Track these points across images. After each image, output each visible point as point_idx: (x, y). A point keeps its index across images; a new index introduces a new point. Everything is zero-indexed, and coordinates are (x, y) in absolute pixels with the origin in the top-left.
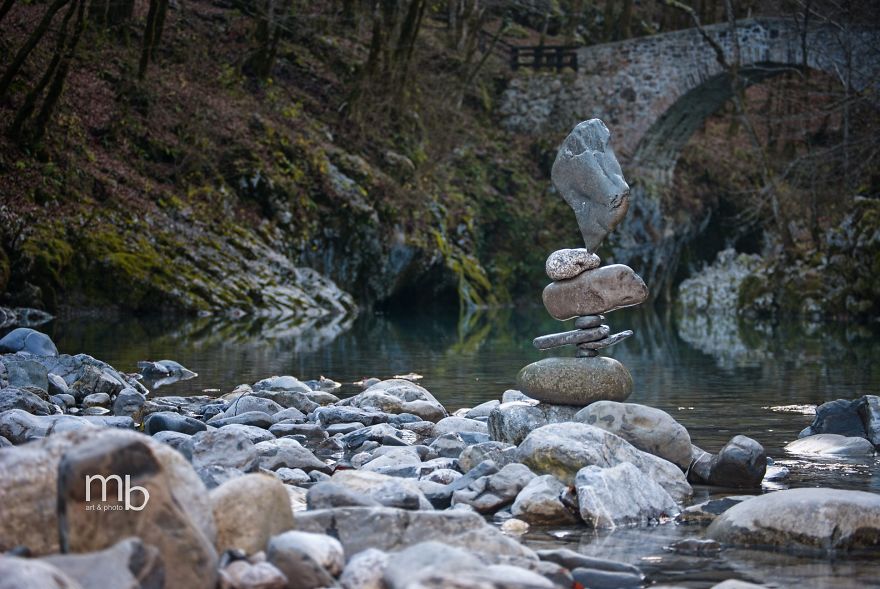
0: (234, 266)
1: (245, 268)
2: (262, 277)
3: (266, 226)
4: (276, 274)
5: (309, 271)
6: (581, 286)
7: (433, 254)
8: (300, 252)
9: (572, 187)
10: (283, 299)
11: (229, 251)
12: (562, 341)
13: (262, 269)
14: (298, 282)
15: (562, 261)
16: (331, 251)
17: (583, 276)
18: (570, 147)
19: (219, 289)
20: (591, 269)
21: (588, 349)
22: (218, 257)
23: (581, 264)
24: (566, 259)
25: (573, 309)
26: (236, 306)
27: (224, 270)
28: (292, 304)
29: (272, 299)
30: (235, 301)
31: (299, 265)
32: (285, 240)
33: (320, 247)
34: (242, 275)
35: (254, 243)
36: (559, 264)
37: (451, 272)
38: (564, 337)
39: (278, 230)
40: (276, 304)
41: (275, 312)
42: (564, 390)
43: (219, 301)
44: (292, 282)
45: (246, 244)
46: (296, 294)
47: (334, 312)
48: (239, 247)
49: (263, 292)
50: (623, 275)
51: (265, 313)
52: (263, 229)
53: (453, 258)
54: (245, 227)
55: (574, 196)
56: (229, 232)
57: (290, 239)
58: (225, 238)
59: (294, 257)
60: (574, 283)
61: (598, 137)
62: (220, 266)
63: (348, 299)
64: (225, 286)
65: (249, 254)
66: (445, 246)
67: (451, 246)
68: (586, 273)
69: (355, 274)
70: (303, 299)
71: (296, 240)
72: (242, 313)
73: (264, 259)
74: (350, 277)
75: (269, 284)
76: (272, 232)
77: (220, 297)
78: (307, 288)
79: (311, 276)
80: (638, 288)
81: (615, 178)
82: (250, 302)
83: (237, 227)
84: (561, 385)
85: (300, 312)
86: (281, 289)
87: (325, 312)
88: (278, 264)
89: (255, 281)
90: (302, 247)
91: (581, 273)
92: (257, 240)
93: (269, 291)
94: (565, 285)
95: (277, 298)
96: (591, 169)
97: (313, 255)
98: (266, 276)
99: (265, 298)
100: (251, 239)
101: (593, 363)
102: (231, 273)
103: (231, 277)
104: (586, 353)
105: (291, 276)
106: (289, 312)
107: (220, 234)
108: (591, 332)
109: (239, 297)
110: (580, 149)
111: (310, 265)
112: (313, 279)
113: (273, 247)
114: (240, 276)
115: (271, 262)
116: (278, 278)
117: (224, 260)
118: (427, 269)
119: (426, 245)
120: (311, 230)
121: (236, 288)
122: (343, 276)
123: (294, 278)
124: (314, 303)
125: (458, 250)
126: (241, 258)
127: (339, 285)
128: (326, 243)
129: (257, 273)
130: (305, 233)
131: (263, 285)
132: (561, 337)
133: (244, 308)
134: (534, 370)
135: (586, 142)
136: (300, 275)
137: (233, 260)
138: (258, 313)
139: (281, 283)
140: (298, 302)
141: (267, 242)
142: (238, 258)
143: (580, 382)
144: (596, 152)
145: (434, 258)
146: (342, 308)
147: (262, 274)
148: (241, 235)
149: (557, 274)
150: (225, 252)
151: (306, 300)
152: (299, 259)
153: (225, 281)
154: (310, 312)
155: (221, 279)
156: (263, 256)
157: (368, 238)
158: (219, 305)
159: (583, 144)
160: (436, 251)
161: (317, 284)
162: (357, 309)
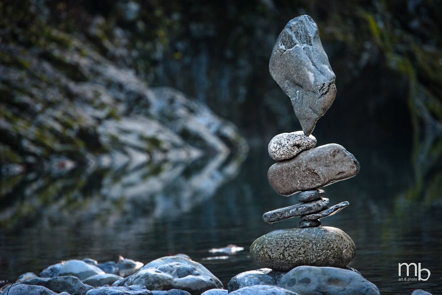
0: (53, 94)
1: (71, 96)
2: (96, 108)
3: (100, 27)
4: (118, 101)
5: (168, 92)
6: (299, 165)
7: (363, 50)
8: (155, 63)
9: (287, 78)
10: (131, 139)
11: (44, 71)
12: (287, 215)
13: (97, 95)
14: (154, 110)
15: (280, 144)
16: (204, 58)
17: (301, 156)
18: (284, 43)
19: (33, 131)
20: (307, 149)
21: (309, 220)
22: (27, 82)
23: (298, 146)
24: (284, 142)
25: (294, 185)
26: (59, 154)
27: (37, 101)
28: (144, 145)
29: (115, 141)
30: (57, 146)
31: (155, 84)
32: (131, 46)
33: (185, 53)
34: (66, 105)
35: (82, 55)
36: (278, 146)
37: (395, 75)
38: (288, 211)
39: (118, 32)
40: (120, 147)
41: (120, 159)
42: (289, 258)
43: (33, 148)
44: (143, 111)
45: (71, 57)
46: (151, 128)
47: (209, 153)
48: (59, 64)
49: (101, 129)
50: (335, 152)
51: (105, 161)
52: (95, 31)
53: (399, 53)
54: (68, 31)
55: (289, 85)
56: (42, 41)
57: (139, 44)
58: (36, 50)
59: (147, 71)
60: (293, 163)
61: (306, 32)
62: (31, 96)
63: (229, 131)
64: (40, 126)
65: (75, 73)
66: (382, 37)
67: (398, 32)
68: (303, 154)
69: (242, 91)
70: (161, 137)
71: (148, 46)
72: (69, 165)
73: (99, 80)
74: (235, 95)
75: (110, 117)
76: (110, 36)
77: (35, 142)
78: (167, 119)
79: (172, 101)
80: (350, 164)
81: (322, 68)
82: (81, 146)
83: (55, 33)
84: (286, 254)
85: (158, 156)
86: (127, 124)
87: (195, 154)
88: (120, 87)
89: (86, 116)
90: (158, 55)
91: (299, 153)
92: (87, 50)
93: (109, 129)
94: (286, 165)
95: (123, 138)
96: (301, 61)
97: (176, 67)
98: (102, 106)
99: (104, 140)
100: (78, 50)
101: (314, 232)
102: (50, 104)
103: (50, 111)
104: (308, 224)
105: (142, 102)
106: (141, 158)
107: (28, 45)
108: (310, 205)
109: (63, 139)
110: (291, 44)
111: (172, 83)
112: (177, 104)
113: (114, 60)
114: (62, 108)
115: (110, 84)
116: (122, 108)
117: (36, 86)
118: (356, 73)
119: (351, 38)
120: (170, 28)
121: (58, 127)
122: (225, 94)
123: (147, 105)
124: (177, 140)
125: (408, 37)
126: (64, 80)
127: (216, 110)
128: (195, 46)
129: (89, 102)
130: (161, 33)
131: (99, 121)
132: (285, 211)
133: (71, 156)
134: (262, 242)
135: (296, 36)
136: (155, 99)
137: (50, 85)
138: (92, 162)
139: (127, 114)
140: (154, 142)
141: (104, 52)
142: (58, 80)
143: (303, 250)
144: (305, 45)
145: (365, 57)
146: (221, 146)
147: (97, 102)
148: (62, 45)
149: (277, 156)
150: (38, 74)
151: (167, 136)
152: (155, 74)
153: (41, 118)
154: (173, 155)
155: (34, 114)
156: (97, 74)
157: (259, 33)
158: (34, 155)
159: (294, 38)
160: (368, 45)
161: (182, 112)
162: (244, 146)
